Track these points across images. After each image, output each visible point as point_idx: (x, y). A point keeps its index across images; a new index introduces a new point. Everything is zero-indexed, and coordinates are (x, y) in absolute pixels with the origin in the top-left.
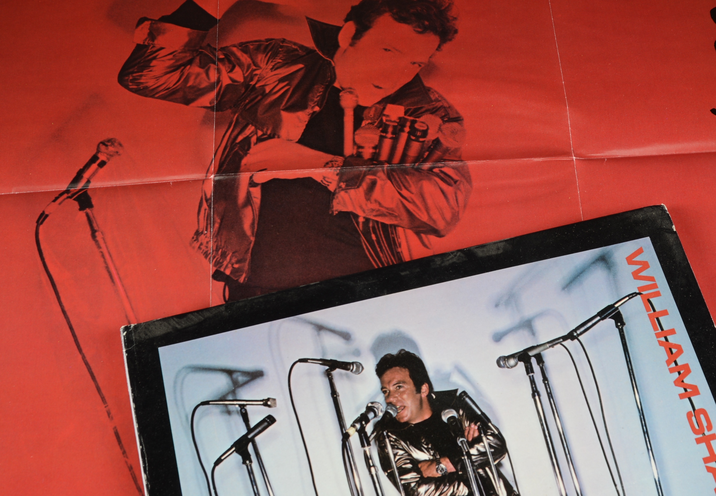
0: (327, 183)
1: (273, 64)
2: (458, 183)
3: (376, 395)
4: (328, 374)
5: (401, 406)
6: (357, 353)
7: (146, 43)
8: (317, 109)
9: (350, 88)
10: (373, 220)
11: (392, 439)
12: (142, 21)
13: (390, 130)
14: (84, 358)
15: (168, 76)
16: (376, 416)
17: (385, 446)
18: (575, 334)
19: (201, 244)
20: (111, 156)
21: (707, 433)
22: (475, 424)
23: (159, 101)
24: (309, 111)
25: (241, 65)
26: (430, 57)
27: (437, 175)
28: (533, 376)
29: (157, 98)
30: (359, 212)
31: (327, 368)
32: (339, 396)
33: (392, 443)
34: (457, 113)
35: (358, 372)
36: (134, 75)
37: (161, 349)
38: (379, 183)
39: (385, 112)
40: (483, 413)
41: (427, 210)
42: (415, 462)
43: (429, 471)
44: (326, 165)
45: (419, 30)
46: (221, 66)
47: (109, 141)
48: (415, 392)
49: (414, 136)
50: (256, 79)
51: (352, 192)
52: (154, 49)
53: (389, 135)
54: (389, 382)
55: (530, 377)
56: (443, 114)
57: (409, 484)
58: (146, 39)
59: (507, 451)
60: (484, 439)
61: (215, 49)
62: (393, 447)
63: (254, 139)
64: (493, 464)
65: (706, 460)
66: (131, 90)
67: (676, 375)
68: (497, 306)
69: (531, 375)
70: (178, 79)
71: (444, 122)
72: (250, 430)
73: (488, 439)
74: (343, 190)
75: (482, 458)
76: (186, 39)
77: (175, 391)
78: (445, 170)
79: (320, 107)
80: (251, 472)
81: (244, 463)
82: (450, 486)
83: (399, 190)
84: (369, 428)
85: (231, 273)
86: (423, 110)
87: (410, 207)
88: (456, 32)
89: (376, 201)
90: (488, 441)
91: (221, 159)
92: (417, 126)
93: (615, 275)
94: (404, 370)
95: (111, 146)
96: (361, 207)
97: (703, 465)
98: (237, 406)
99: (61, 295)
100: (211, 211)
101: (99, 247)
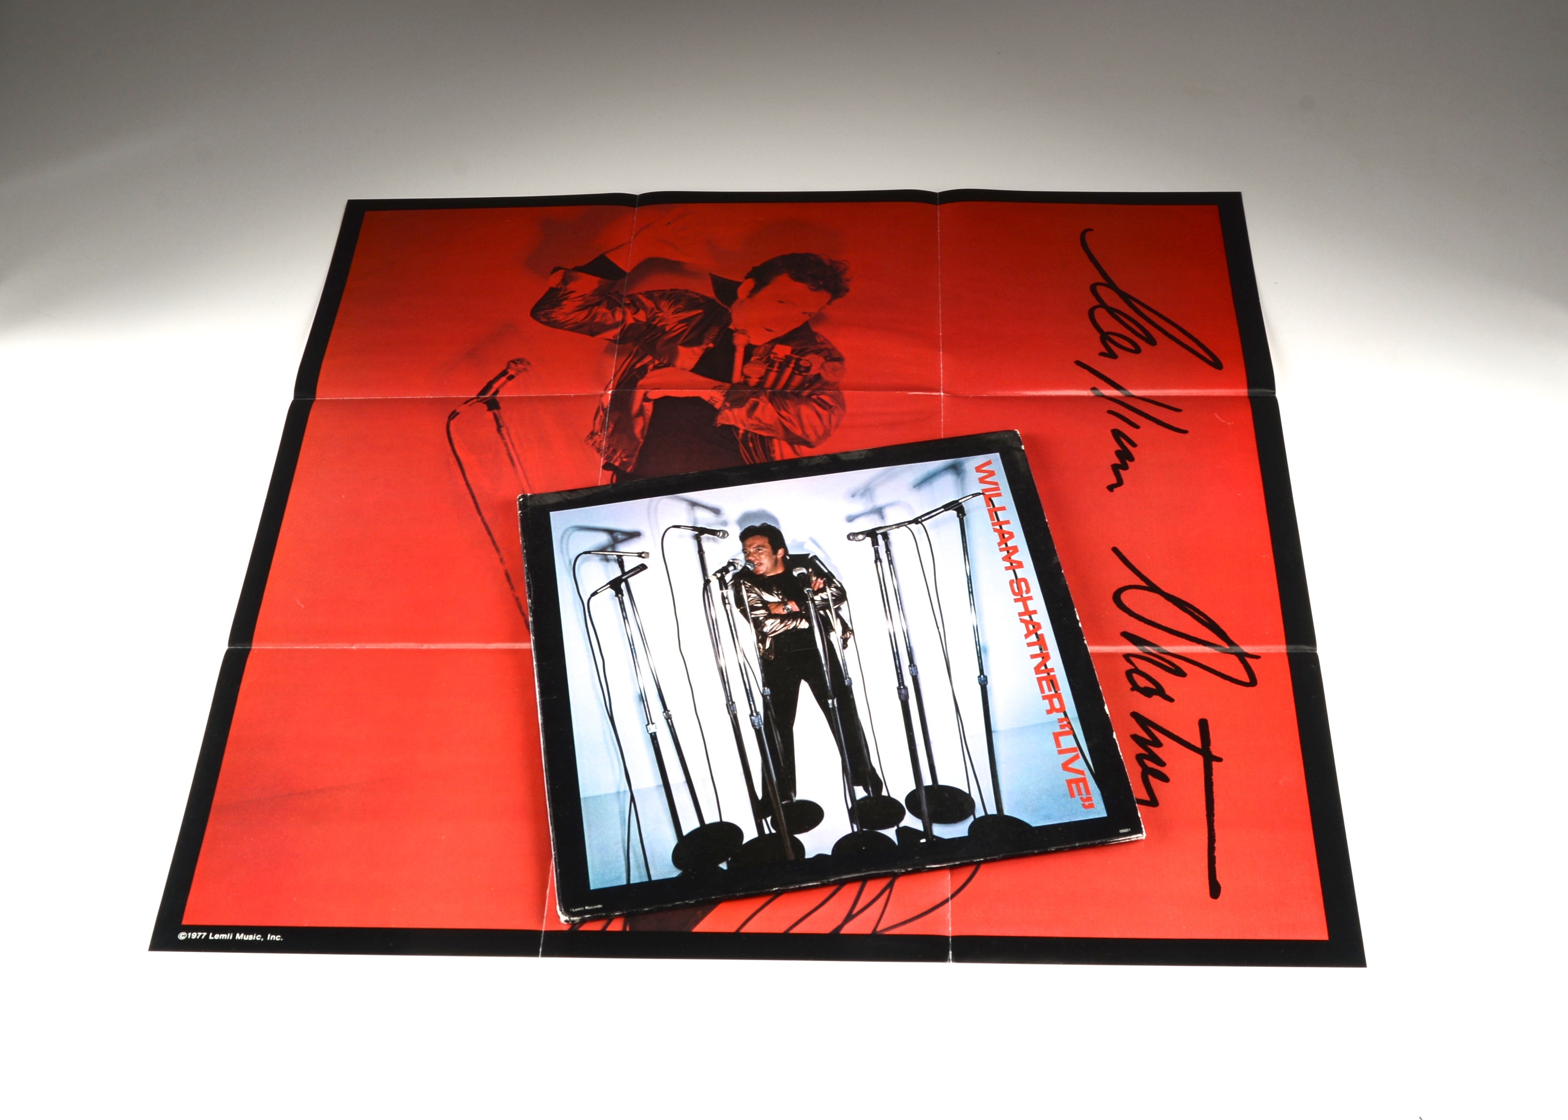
0: (712, 402)
1: (675, 309)
2: (833, 408)
3: (737, 555)
4: (698, 538)
5: (758, 563)
6: (725, 523)
7: (559, 287)
8: (711, 345)
9: (743, 330)
10: (753, 433)
11: (747, 586)
12: (556, 269)
13: (777, 365)
14: (483, 519)
15: (579, 313)
16: (735, 568)
17: (741, 590)
18: (920, 520)
19: (595, 442)
20: (520, 372)
21: (1025, 595)
22: (822, 579)
23: (567, 332)
24: (704, 346)
25: (645, 308)
26: (821, 309)
27: (815, 401)
28: (877, 548)
29: (566, 330)
30: (740, 426)
31: (697, 533)
32: (704, 553)
33: (747, 589)
34: (839, 354)
35: (723, 537)
36: (546, 311)
37: (552, 513)
38: (761, 404)
39: (774, 351)
40: (829, 572)
41: (802, 427)
42: (766, 605)
43: (776, 610)
44: (715, 388)
45: (814, 288)
46: (627, 310)
47: (519, 360)
48: (772, 554)
49: (798, 371)
50: (658, 320)
51: (736, 411)
52: (566, 292)
53: (775, 369)
54: (750, 546)
55: (875, 548)
56: (827, 354)
57: (758, 618)
58: (559, 284)
59: (846, 599)
60: (828, 589)
61: (622, 296)
62: (747, 591)
63: (651, 366)
64: (833, 608)
65: (1020, 614)
66: (542, 323)
67: (1005, 553)
68: (853, 496)
69: (876, 547)
70: (586, 315)
71: (827, 361)
72: (624, 573)
73: (831, 590)
74: (727, 408)
75: (824, 603)
76: (596, 286)
77: (561, 543)
78: (822, 397)
79: (714, 344)
80: (622, 603)
81: (617, 595)
82: (793, 621)
83: (779, 411)
84: (728, 577)
85: (620, 464)
86: (808, 351)
87: (787, 424)
88: (847, 290)
89: (756, 418)
90: (831, 591)
91: (619, 380)
92: (801, 363)
93: (963, 479)
94: (764, 538)
95: (520, 364)
96: (742, 422)
97: (1018, 618)
98: (615, 556)
99: (466, 472)
100: (606, 418)
101: (503, 438)
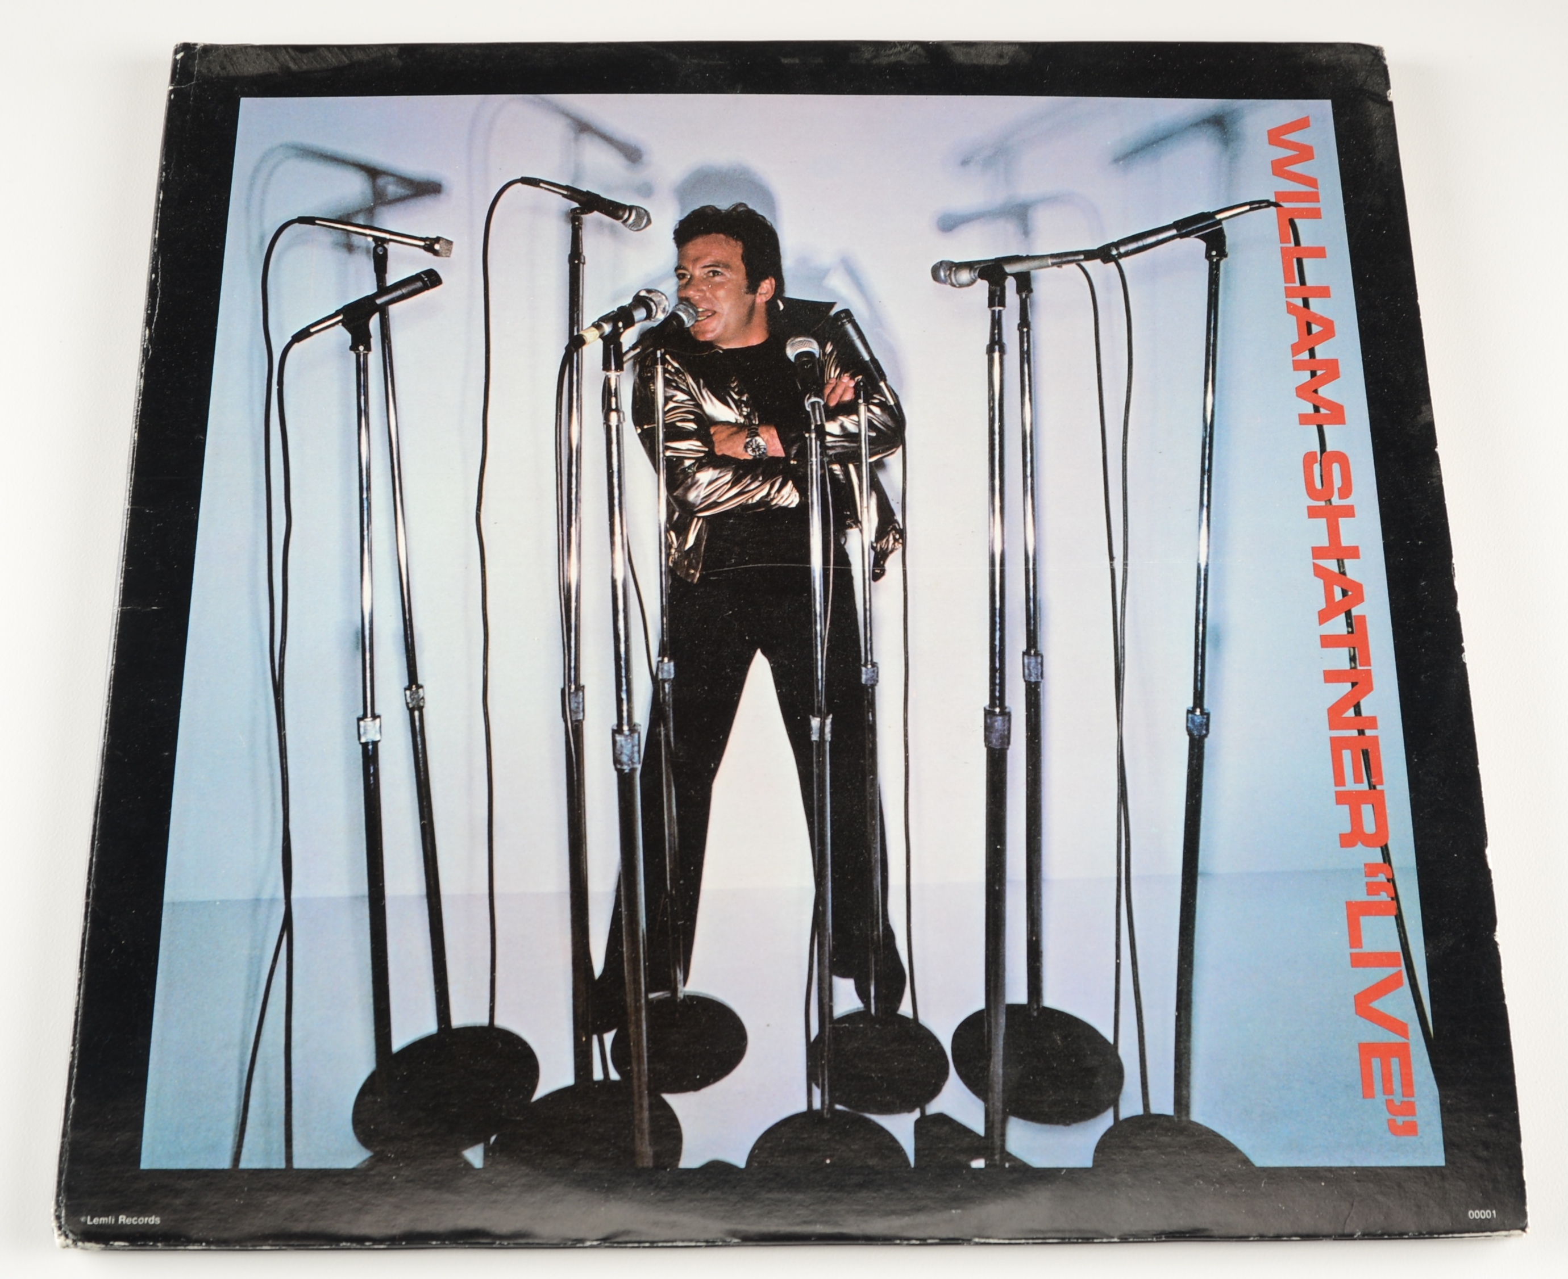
3: (662, 279)
4: (575, 220)
5: (707, 310)
6: (647, 190)
11: (670, 368)
16: (649, 316)
17: (653, 379)
18: (1114, 252)
21: (1336, 501)
22: (852, 377)
28: (1000, 312)
31: (576, 205)
32: (584, 263)
33: (667, 375)
35: (637, 226)
37: (244, 102)
40: (873, 360)
42: (705, 425)
43: (729, 444)
48: (744, 290)
54: (697, 260)
55: (993, 312)
57: (681, 460)
59: (903, 443)
60: (862, 408)
62: (667, 383)
64: (867, 460)
65: (1318, 553)
67: (1306, 376)
68: (965, 163)
69: (997, 309)
72: (383, 289)
73: (870, 411)
75: (846, 444)
77: (251, 186)
80: (362, 369)
81: (354, 347)
82: (763, 482)
84: (629, 338)
90: (870, 415)
93: (1234, 158)
94: (733, 242)
97: (1309, 560)
98: (370, 239)
